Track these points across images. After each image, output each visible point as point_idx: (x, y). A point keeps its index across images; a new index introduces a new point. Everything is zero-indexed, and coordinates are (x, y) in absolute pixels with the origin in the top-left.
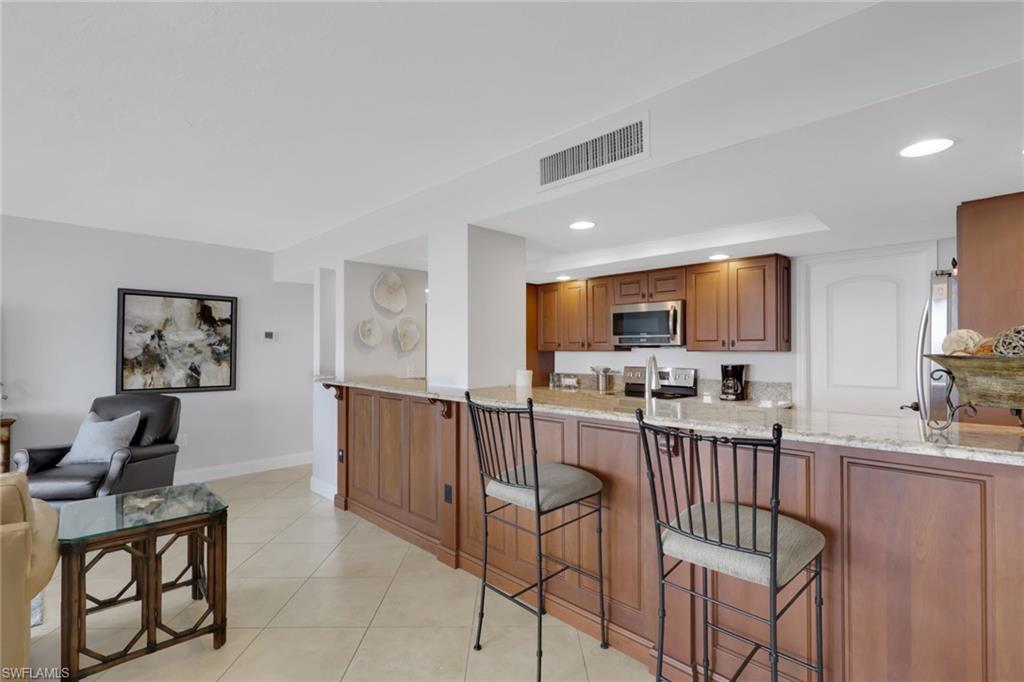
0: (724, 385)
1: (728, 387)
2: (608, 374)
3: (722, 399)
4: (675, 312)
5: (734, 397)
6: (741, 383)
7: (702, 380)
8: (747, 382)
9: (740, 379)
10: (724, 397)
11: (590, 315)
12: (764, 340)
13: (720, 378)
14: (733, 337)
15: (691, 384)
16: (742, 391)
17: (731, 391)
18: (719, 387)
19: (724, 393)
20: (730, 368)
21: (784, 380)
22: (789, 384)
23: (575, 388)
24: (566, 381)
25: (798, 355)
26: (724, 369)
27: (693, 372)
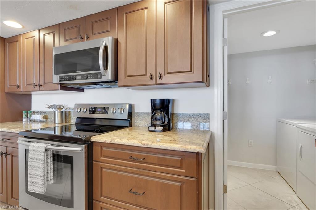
0: (152, 118)
1: (156, 119)
2: (63, 110)
3: (150, 131)
4: (106, 48)
5: (161, 129)
6: (168, 116)
7: (137, 113)
8: (172, 114)
9: (167, 113)
10: (152, 128)
11: (42, 59)
12: (190, 71)
13: (150, 111)
14: (161, 70)
15: (126, 117)
16: (169, 122)
17: (158, 123)
18: (149, 120)
19: (153, 125)
20: (158, 102)
21: (203, 111)
22: (208, 115)
23: (41, 122)
24: (35, 117)
25: (216, 90)
26: (153, 102)
27: (127, 106)
